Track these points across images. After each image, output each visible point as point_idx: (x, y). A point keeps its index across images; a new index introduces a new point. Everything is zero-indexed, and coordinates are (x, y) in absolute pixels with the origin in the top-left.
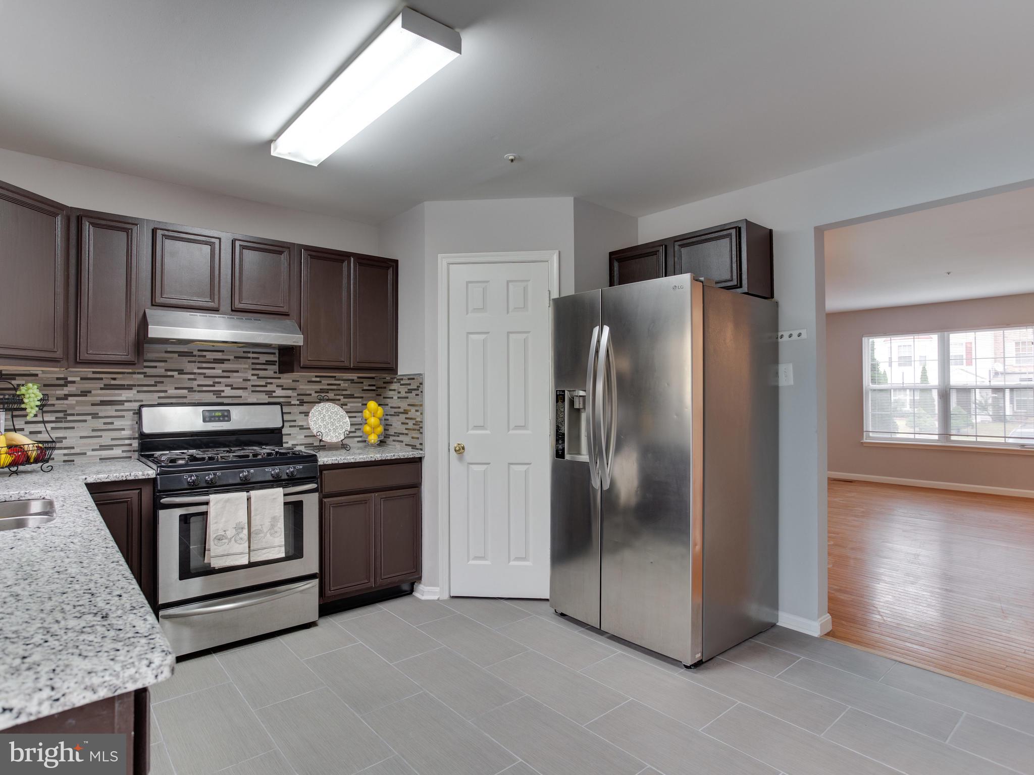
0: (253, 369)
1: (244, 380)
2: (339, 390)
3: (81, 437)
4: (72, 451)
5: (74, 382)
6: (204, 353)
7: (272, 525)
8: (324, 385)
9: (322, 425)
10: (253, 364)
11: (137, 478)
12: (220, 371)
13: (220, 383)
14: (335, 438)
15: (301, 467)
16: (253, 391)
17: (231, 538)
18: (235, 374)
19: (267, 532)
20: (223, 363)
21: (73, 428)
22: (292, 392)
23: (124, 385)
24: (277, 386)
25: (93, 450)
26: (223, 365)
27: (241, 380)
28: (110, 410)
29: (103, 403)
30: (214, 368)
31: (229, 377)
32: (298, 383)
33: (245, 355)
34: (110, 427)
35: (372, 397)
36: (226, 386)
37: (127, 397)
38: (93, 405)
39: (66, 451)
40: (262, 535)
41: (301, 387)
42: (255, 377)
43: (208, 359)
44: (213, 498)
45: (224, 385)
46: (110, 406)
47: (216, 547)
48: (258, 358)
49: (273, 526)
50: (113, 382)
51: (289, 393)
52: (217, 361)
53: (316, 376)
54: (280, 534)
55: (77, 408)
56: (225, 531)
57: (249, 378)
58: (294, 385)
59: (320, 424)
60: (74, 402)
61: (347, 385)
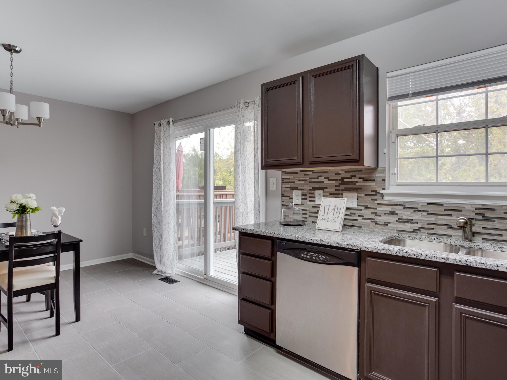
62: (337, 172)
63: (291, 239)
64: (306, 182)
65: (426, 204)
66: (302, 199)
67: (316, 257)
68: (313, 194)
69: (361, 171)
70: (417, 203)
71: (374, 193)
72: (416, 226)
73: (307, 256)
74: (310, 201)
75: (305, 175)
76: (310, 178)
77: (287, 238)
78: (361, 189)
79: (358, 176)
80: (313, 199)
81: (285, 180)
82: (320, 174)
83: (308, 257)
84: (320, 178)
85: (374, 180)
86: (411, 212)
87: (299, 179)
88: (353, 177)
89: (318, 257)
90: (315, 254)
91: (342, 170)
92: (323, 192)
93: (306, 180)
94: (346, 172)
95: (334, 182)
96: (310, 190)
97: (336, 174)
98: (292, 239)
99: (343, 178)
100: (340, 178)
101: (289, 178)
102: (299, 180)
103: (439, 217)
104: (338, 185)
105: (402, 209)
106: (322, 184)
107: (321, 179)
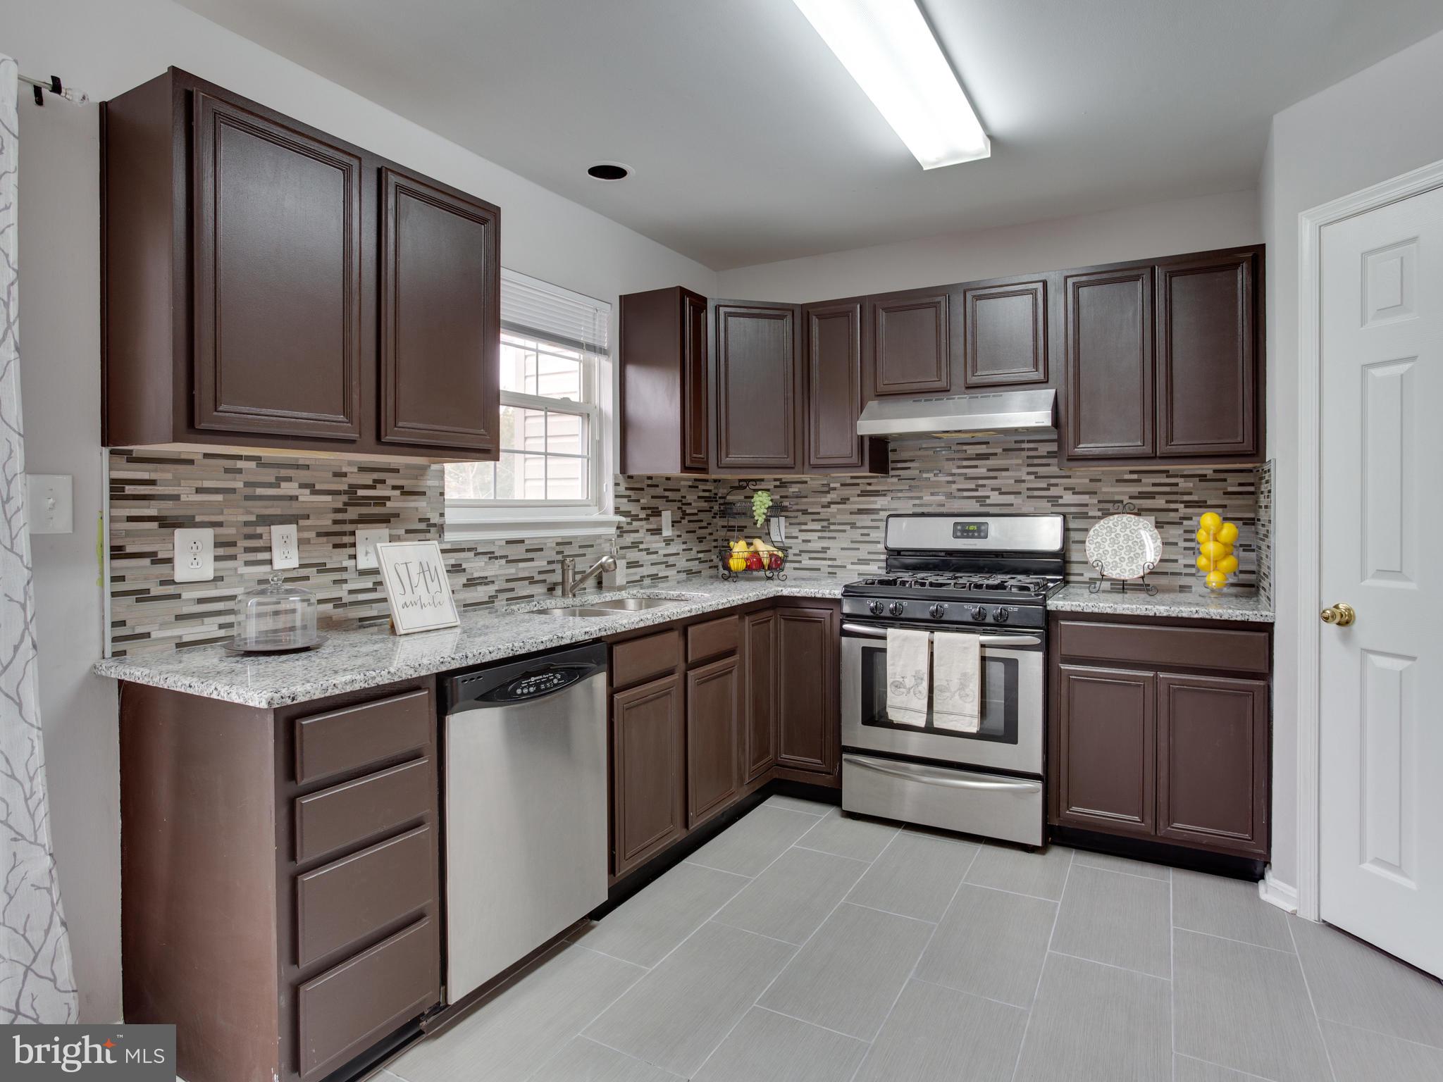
0: (1028, 465)
1: (1016, 481)
2: (1176, 493)
3: (842, 549)
4: (835, 563)
5: (834, 489)
6: (965, 447)
7: (961, 684)
8: (1147, 485)
9: (1110, 549)
10: (1028, 457)
11: (824, 597)
12: (984, 470)
13: (984, 486)
14: (1128, 573)
15: (1016, 610)
16: (1028, 497)
17: (909, 689)
18: (1004, 474)
19: (955, 692)
20: (988, 459)
21: (835, 538)
22: (1090, 498)
23: (879, 491)
24: (1065, 489)
25: (852, 563)
26: (987, 461)
27: (1013, 481)
28: (865, 520)
29: (860, 511)
30: (976, 467)
31: (995, 478)
32: (1098, 484)
33: (1018, 446)
34: (866, 538)
35: (1246, 506)
36: (993, 490)
37: (882, 505)
38: (851, 513)
39: (830, 563)
40: (948, 694)
41: (1104, 490)
42: (1032, 477)
43: (969, 454)
44: (891, 632)
45: (990, 489)
46: (865, 515)
47: (893, 695)
48: (1036, 449)
49: (963, 686)
50: (869, 488)
51: (1085, 499)
52: (980, 457)
53: (1132, 472)
54: (971, 699)
55: (838, 517)
56: (903, 678)
57: (1023, 478)
58: (1094, 486)
59: (1107, 548)
60: (836, 510)
61: (1191, 485)
62: (337, 470)
63: (498, 658)
64: (231, 496)
65: (504, 543)
66: (217, 558)
67: (545, 683)
68: (260, 536)
69: (397, 471)
70: (492, 542)
71: (423, 526)
72: (491, 589)
73: (528, 689)
74: (247, 563)
75: (227, 471)
76: (247, 484)
77: (488, 658)
78: (397, 515)
79: (390, 482)
80: (264, 556)
81: (127, 487)
82: (284, 473)
83: (532, 689)
84: (283, 484)
85: (424, 493)
86: (486, 562)
87: (200, 486)
88: (378, 486)
89: (549, 680)
90: (541, 677)
91: (350, 463)
92: (298, 531)
93: (233, 491)
94: (362, 469)
95: (329, 498)
96: (246, 524)
97: (337, 475)
98: (502, 657)
99: (353, 488)
100: (346, 488)
101: (152, 478)
102: (199, 491)
103: (521, 565)
104: (340, 505)
105: (472, 558)
106: (294, 503)
107: (288, 488)
